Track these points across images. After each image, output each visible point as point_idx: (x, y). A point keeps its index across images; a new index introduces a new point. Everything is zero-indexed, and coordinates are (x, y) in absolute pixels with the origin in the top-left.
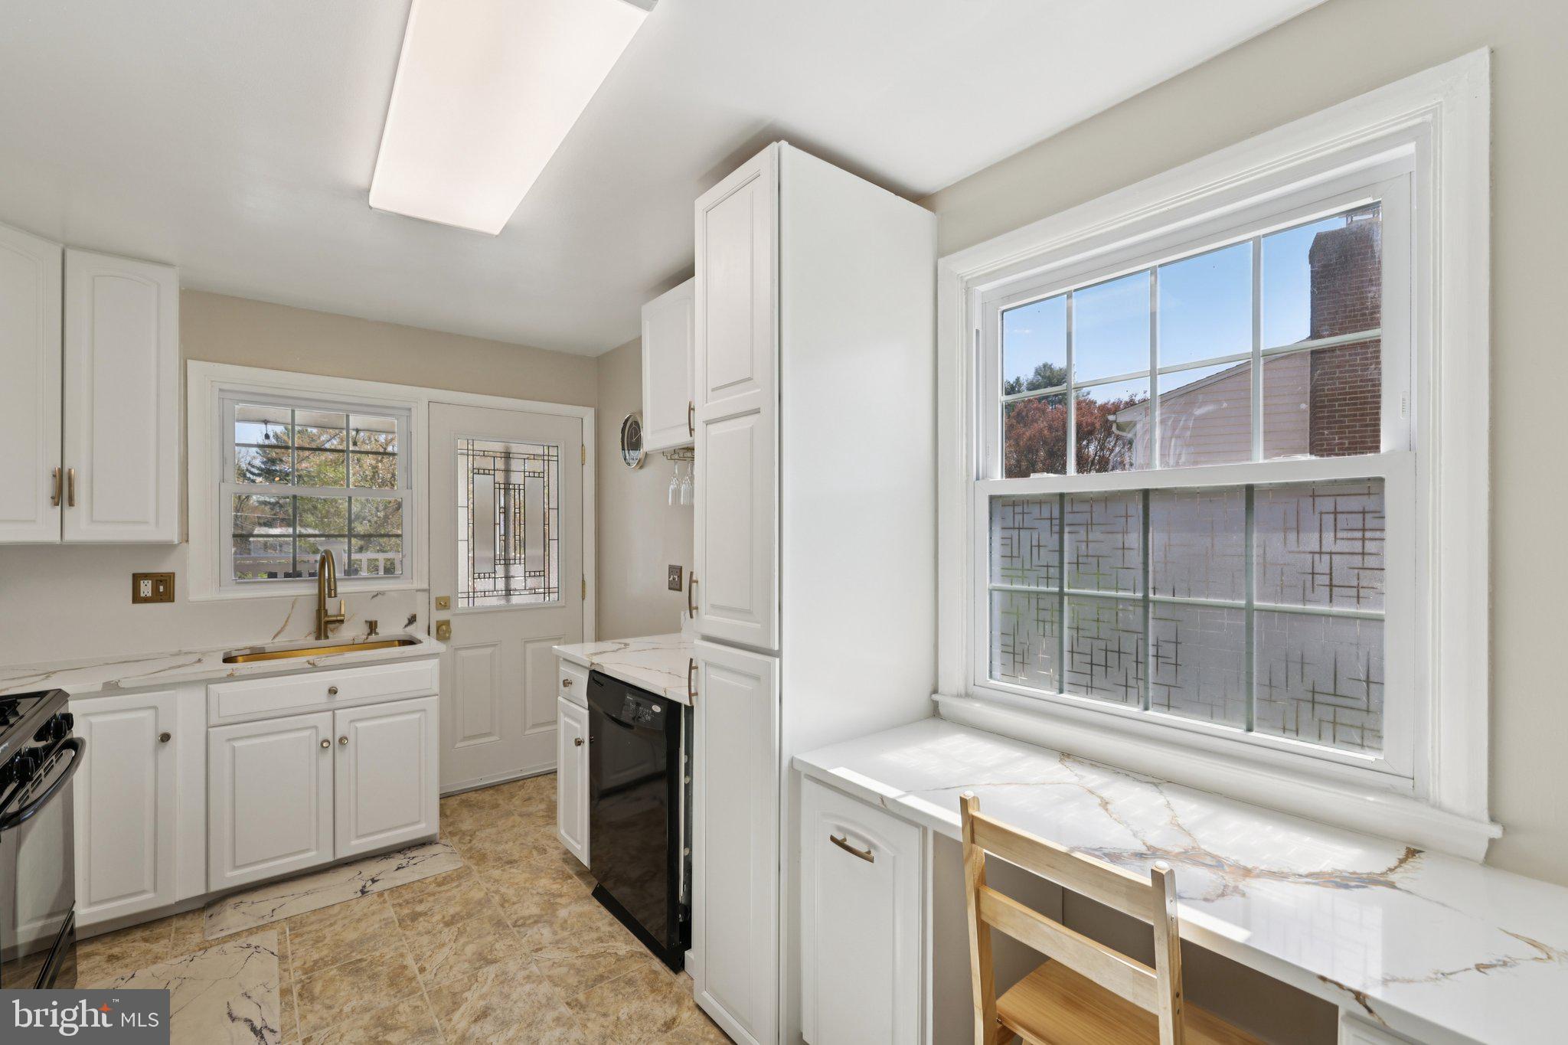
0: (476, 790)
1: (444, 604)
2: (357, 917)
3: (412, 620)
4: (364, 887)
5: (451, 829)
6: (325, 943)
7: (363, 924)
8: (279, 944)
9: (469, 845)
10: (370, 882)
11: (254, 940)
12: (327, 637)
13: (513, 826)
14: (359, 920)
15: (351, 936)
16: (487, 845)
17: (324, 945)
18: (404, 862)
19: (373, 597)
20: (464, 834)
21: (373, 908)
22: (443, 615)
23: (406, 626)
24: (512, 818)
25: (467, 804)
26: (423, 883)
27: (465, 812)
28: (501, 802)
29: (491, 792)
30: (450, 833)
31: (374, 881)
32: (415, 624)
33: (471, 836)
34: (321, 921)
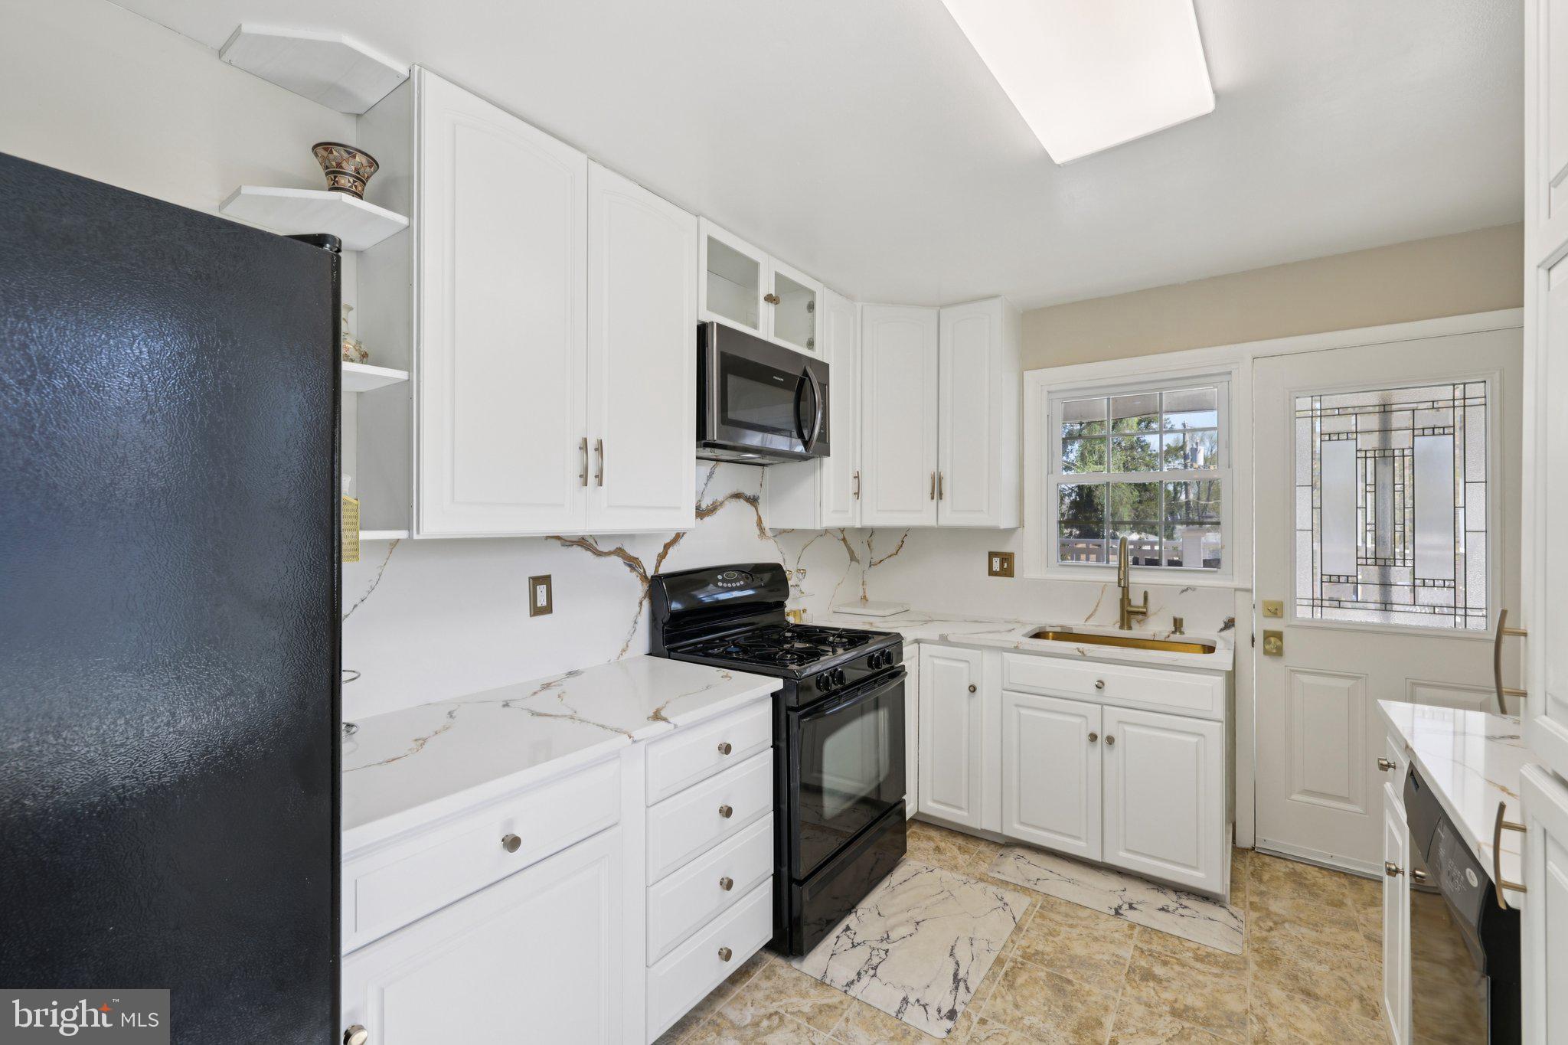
0: (1321, 868)
1: (1275, 610)
2: (1096, 934)
3: (1230, 624)
4: (1120, 907)
5: (1256, 899)
6: (1055, 939)
7: (1096, 946)
8: (1025, 913)
9: (1265, 934)
10: (1126, 906)
11: (1009, 896)
12: (1130, 628)
13: (1347, 947)
14: (1096, 939)
15: (1079, 949)
16: (1290, 948)
17: (1053, 941)
18: (1173, 906)
19: (1183, 591)
20: (1269, 914)
21: (1116, 935)
22: (1274, 625)
23: (1222, 630)
24: (1352, 934)
25: (1297, 880)
26: (1181, 943)
27: (1287, 889)
28: (1349, 902)
29: (1344, 881)
30: (1251, 903)
31: (1131, 907)
32: (1232, 630)
33: (1275, 923)
34: (1067, 915)
